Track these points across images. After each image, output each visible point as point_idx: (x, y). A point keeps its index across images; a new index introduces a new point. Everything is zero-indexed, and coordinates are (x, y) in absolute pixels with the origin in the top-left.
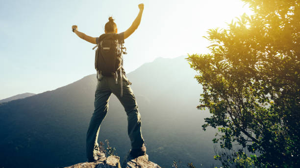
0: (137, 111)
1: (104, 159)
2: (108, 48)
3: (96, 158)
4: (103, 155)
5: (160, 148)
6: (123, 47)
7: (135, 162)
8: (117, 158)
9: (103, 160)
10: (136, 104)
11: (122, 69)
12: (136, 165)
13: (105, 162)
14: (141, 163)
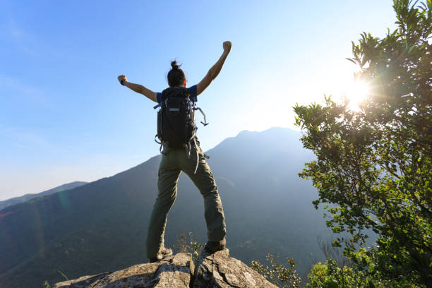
0: (216, 193)
1: (170, 258)
2: (177, 110)
3: (160, 257)
4: (170, 252)
5: (248, 242)
6: (196, 107)
7: (211, 259)
8: (188, 255)
9: (168, 259)
10: (215, 185)
11: (196, 138)
12: (213, 263)
13: (171, 261)
14: (219, 260)
